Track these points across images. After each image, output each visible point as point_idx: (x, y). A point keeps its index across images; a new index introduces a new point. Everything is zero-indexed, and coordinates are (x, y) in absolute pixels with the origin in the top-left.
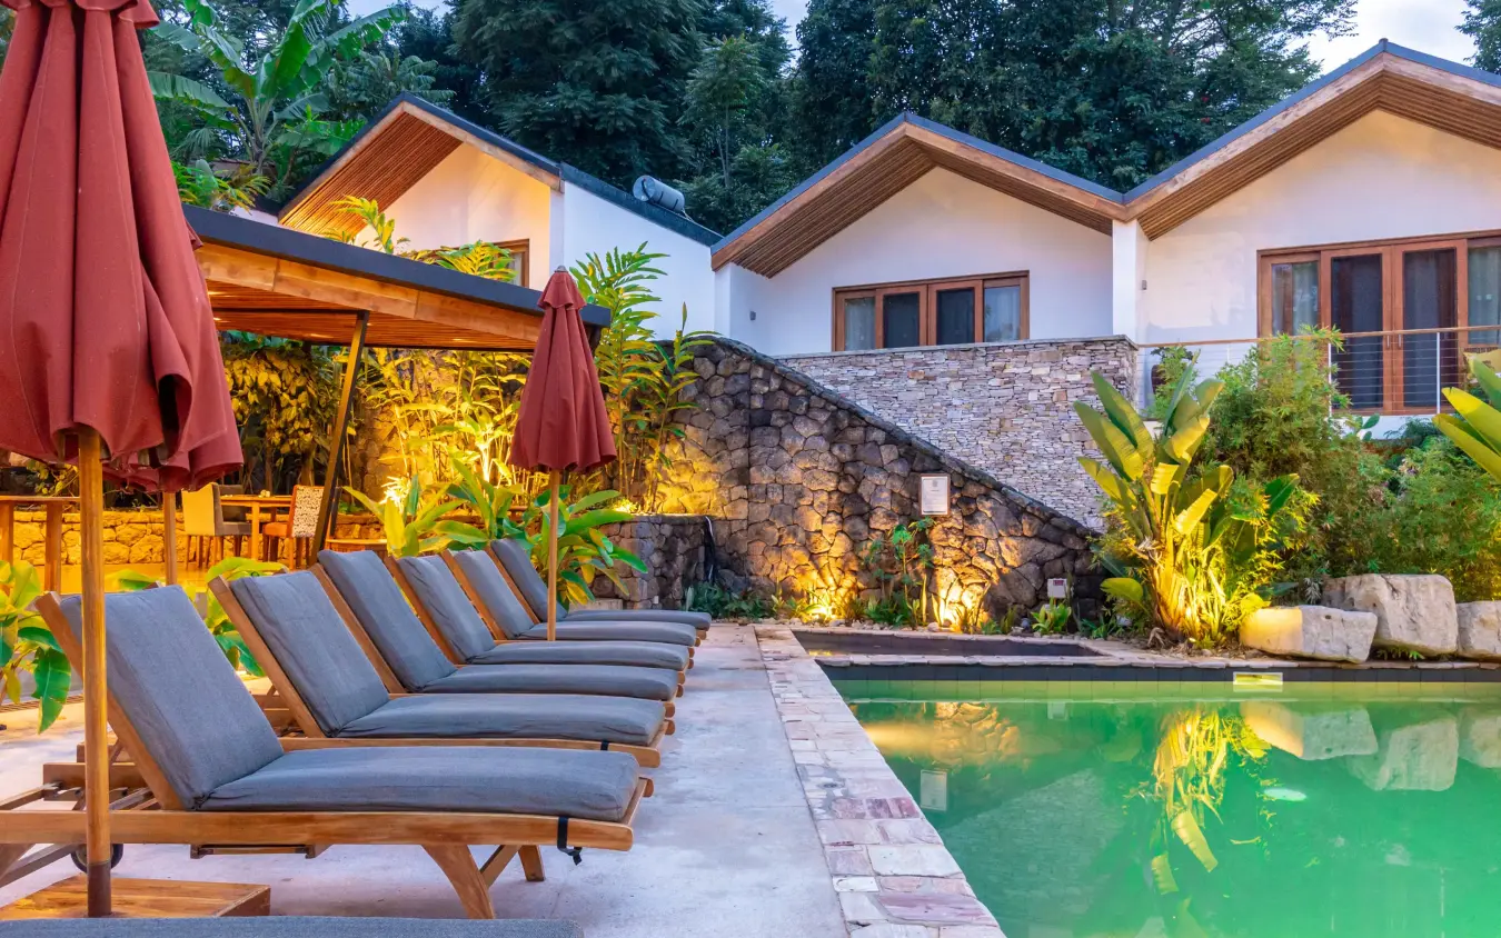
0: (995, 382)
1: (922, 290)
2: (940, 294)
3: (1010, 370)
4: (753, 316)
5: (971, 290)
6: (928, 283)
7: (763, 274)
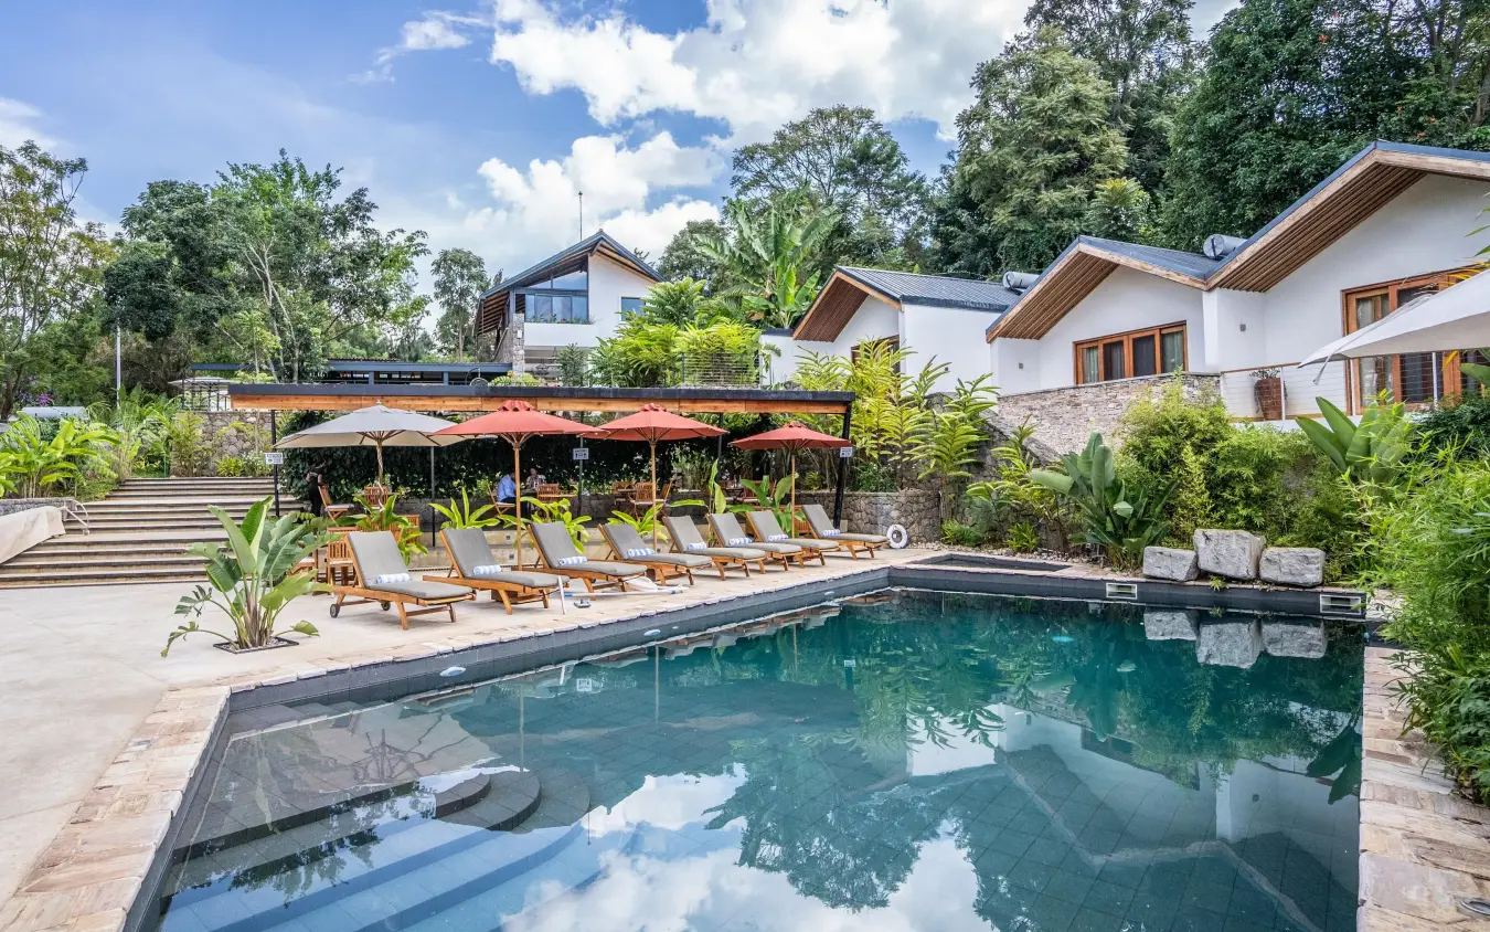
0: (1111, 405)
1: (1125, 338)
2: (1135, 340)
3: (1119, 397)
4: (1021, 366)
5: (1153, 336)
6: (1128, 334)
7: (1030, 338)
